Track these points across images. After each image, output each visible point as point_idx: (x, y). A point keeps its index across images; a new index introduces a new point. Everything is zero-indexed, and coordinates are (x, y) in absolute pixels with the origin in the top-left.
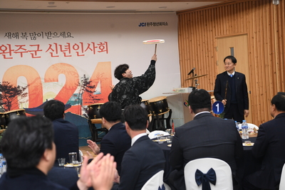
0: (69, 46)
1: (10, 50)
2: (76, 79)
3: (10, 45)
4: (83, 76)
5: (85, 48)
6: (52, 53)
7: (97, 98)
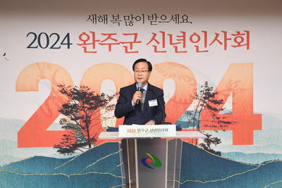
0: (184, 36)
1: (94, 41)
2: (193, 87)
3: (94, 33)
4: (203, 84)
5: (210, 40)
6: (155, 47)
7: (225, 120)
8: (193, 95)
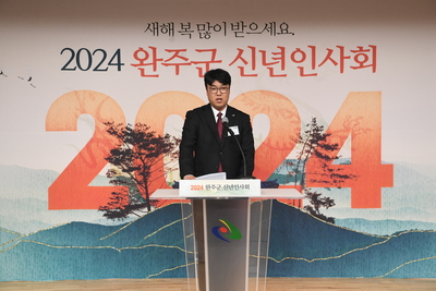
0: (283, 53)
1: (155, 60)
2: (294, 126)
3: (154, 49)
4: (310, 122)
5: (320, 58)
6: (242, 69)
7: (341, 173)
8: (296, 137)
